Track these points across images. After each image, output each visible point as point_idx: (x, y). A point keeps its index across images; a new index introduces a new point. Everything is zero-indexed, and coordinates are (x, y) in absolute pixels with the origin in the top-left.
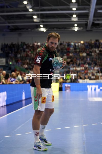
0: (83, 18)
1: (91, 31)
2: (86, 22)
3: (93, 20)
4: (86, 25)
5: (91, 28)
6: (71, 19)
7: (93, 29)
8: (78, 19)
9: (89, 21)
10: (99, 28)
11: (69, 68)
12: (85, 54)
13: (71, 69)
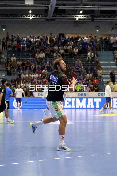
0: (41, 2)
1: (53, 20)
2: (45, 7)
3: (56, 5)
4: (46, 11)
5: (53, 16)
6: (24, 3)
7: (57, 18)
8: (34, 3)
9: (50, 6)
10: (66, 16)
11: (20, 75)
12: (43, 55)
13: (23, 76)
